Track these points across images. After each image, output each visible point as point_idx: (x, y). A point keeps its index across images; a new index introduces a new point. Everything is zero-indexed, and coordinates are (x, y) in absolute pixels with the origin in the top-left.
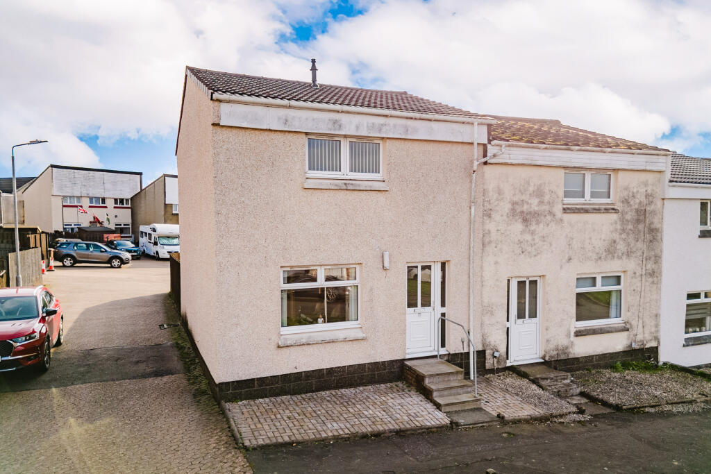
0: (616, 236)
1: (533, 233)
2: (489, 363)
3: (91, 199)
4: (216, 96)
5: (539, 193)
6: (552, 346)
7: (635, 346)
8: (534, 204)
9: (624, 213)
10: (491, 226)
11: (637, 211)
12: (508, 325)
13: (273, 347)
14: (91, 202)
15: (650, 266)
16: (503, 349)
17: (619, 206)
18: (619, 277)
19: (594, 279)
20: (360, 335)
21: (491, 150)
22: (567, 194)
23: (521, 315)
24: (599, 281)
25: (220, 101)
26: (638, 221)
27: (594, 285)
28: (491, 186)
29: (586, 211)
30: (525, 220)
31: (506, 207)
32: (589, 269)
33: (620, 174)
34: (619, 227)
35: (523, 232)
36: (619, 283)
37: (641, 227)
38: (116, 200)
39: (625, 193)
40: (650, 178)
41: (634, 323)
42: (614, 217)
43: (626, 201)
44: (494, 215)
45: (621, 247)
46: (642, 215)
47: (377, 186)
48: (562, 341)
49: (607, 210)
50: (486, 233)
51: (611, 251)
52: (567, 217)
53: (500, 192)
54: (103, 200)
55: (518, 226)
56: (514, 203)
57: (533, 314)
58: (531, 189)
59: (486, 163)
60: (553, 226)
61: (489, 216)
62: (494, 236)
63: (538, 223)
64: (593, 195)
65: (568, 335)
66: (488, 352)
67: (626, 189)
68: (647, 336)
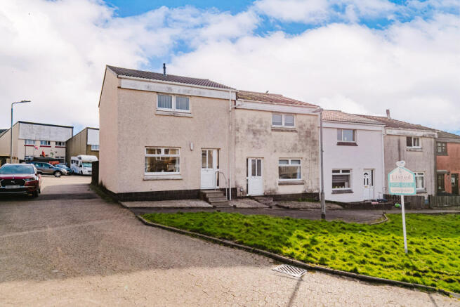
0: (297, 142)
1: (258, 139)
2: (239, 194)
3: (42, 141)
4: (119, 76)
5: (260, 122)
6: (267, 189)
7: (307, 191)
8: (258, 127)
9: (300, 132)
10: (238, 135)
11: (306, 132)
12: (248, 178)
13: (141, 180)
14: (42, 143)
15: (314, 156)
16: (245, 189)
17: (298, 129)
18: (299, 161)
19: (288, 161)
20: (180, 177)
21: (238, 103)
22: (274, 123)
23: (254, 174)
24: (290, 162)
25: (121, 78)
26: (307, 136)
27: (288, 163)
28: (238, 118)
29: (282, 131)
30: (254, 134)
31: (245, 127)
32: (284, 156)
33: (298, 116)
34: (298, 138)
35: (253, 138)
36: (299, 163)
37: (308, 139)
38: (56, 143)
39: (300, 124)
40: (312, 118)
41: (307, 181)
42: (295, 134)
43: (301, 127)
44: (240, 130)
45: (299, 147)
46: (308, 134)
47: (187, 115)
48: (273, 187)
49: (292, 131)
50: (236, 138)
51: (294, 149)
52: (274, 133)
53: (242, 121)
54: (49, 142)
55: (251, 136)
56: (249, 126)
57: (259, 175)
58: (256, 120)
59: (235, 108)
60: (267, 137)
61: (238, 131)
62: (240, 139)
63: (260, 134)
64: (286, 124)
65: (275, 184)
66: (238, 189)
67: (301, 122)
68: (314, 188)
